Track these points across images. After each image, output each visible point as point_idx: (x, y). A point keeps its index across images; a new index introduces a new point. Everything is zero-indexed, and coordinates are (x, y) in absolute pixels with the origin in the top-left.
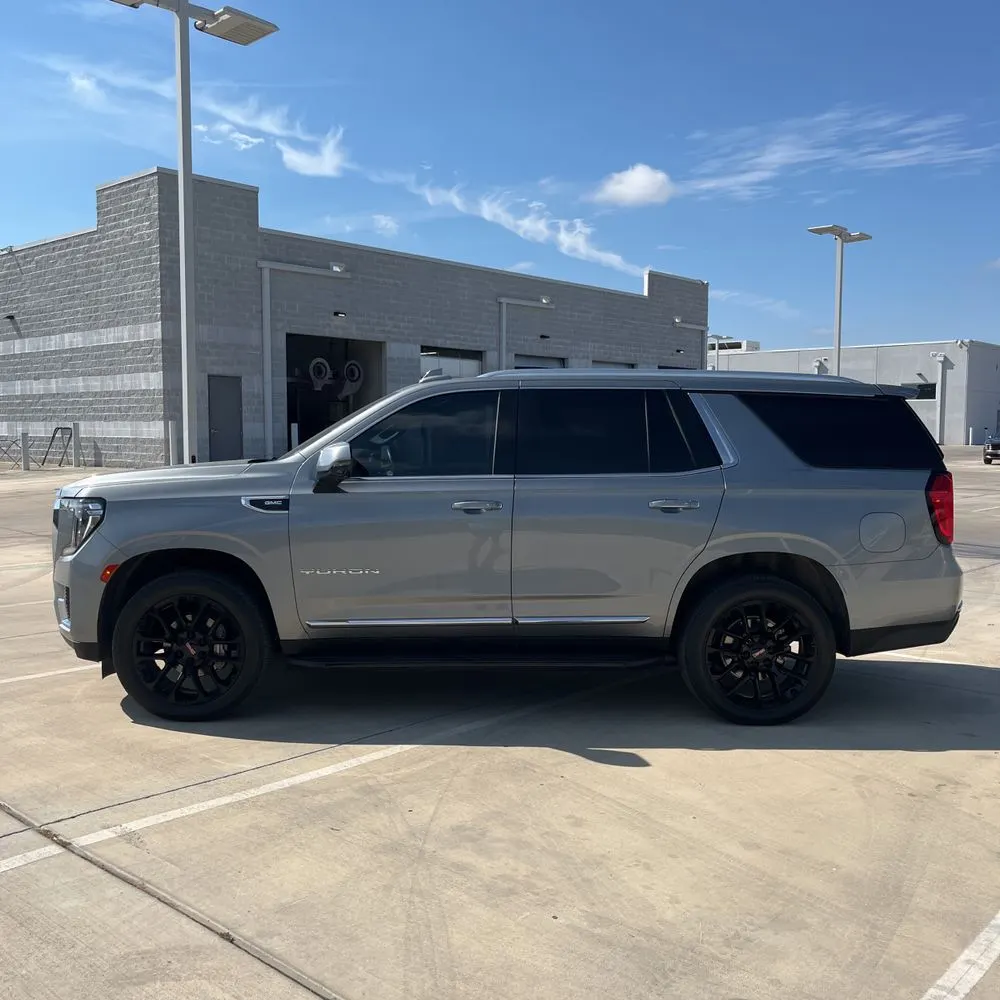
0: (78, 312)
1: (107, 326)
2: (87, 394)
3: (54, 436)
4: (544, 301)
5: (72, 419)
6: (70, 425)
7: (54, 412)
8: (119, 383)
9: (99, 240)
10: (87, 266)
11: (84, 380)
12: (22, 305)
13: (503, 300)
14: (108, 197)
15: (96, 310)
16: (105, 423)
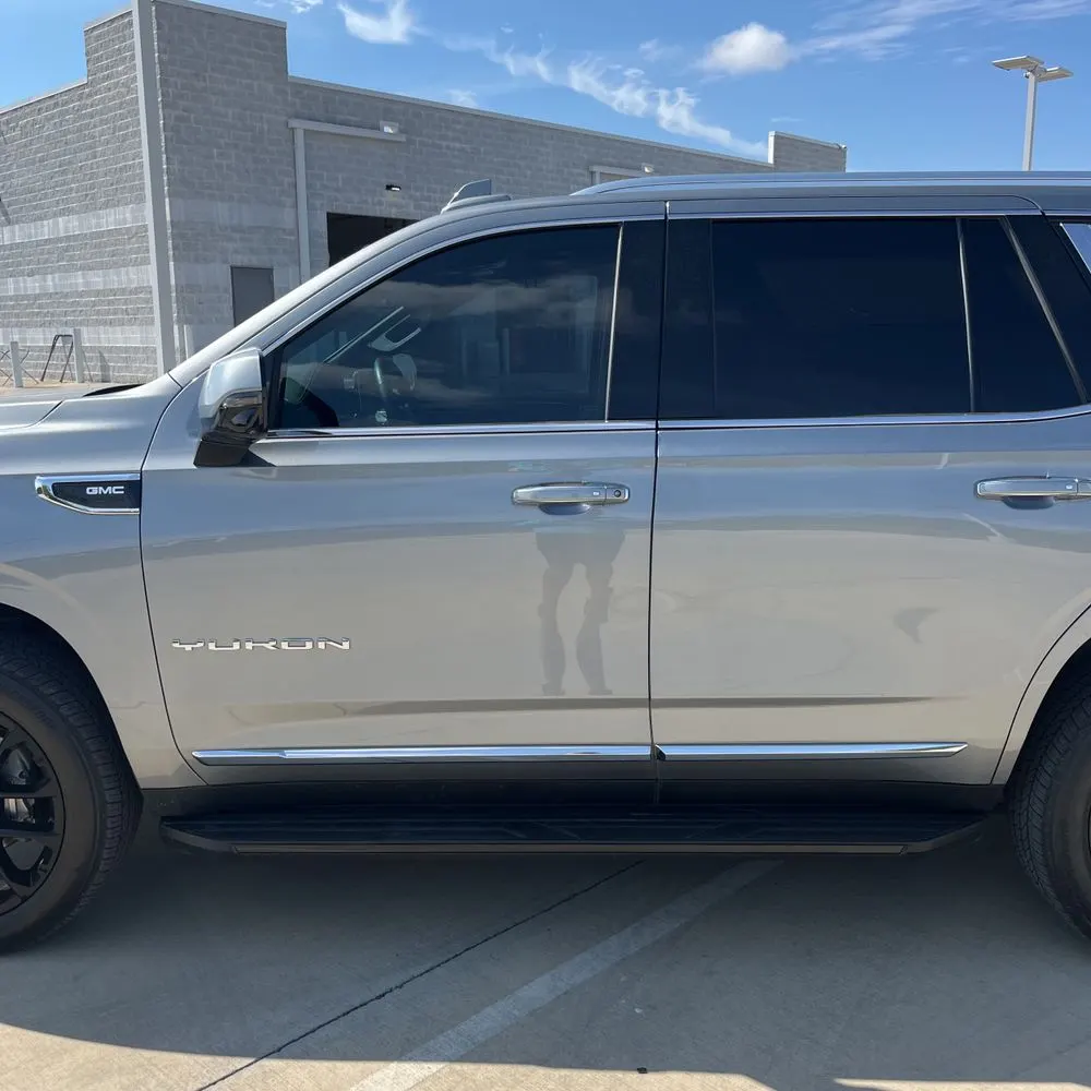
0: (71, 189)
1: (106, 205)
2: (87, 293)
3: (54, 346)
4: (646, 170)
5: (73, 323)
6: (71, 332)
7: (53, 315)
8: (124, 278)
9: (90, 95)
10: (79, 130)
11: (84, 276)
12: (8, 183)
13: (595, 168)
14: (98, 38)
15: (92, 187)
16: (110, 329)
